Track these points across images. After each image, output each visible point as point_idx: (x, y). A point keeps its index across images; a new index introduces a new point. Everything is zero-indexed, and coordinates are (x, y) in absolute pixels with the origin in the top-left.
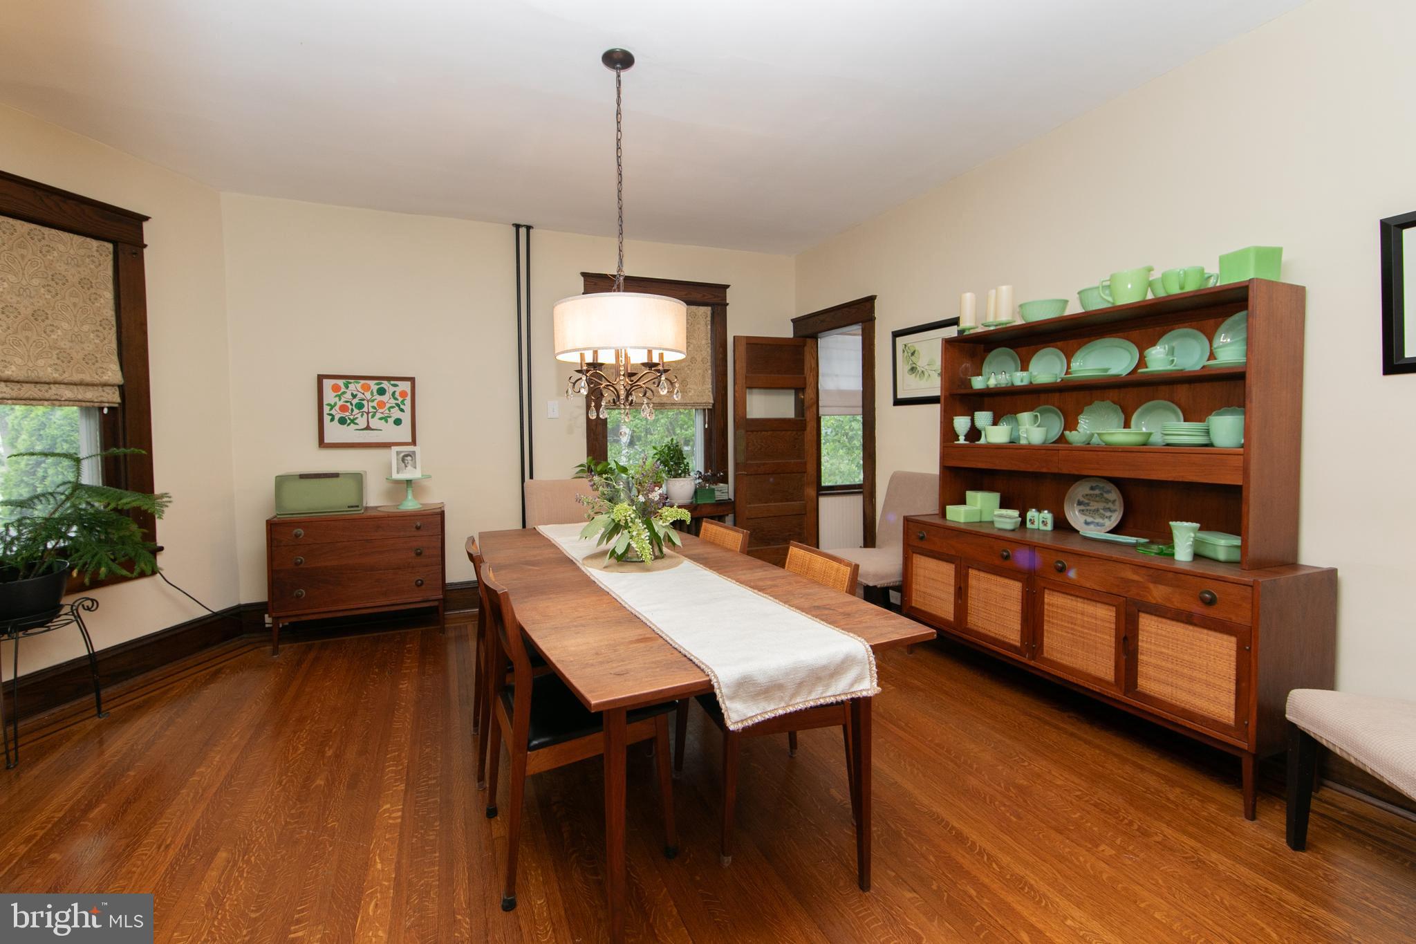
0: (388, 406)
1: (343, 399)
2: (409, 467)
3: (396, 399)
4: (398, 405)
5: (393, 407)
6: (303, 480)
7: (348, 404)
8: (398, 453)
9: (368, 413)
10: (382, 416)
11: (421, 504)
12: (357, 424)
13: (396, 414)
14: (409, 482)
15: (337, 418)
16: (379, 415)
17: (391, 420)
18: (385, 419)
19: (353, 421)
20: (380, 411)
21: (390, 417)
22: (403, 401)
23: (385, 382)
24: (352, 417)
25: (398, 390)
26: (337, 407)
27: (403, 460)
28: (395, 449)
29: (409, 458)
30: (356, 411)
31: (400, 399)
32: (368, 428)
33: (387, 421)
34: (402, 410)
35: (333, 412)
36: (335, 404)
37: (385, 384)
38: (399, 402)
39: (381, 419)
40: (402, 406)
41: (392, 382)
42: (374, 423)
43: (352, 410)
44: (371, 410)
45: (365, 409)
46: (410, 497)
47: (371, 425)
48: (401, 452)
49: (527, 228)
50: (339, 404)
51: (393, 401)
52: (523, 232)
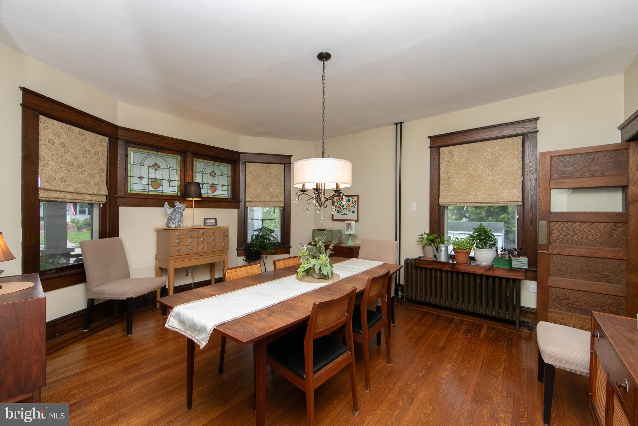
0: (351, 206)
1: (339, 204)
2: (350, 230)
3: (353, 203)
4: (353, 205)
5: (352, 206)
6: (319, 231)
7: (340, 205)
8: (347, 224)
9: (345, 209)
10: (349, 210)
11: (354, 244)
12: (342, 213)
13: (353, 209)
14: (350, 235)
15: (337, 211)
16: (348, 209)
17: (351, 211)
18: (349, 211)
19: (341, 212)
20: (349, 208)
21: (351, 210)
22: (355, 204)
23: (350, 197)
24: (341, 210)
25: (354, 200)
26: (337, 207)
27: (348, 227)
28: (346, 222)
29: (349, 226)
30: (342, 208)
31: (354, 203)
32: (345, 214)
33: (350, 212)
34: (355, 208)
35: (336, 208)
36: (337, 206)
37: (350, 198)
38: (354, 204)
39: (348, 211)
40: (355, 206)
41: (352, 197)
42: (347, 212)
43: (341, 208)
44: (346, 208)
45: (344, 207)
46: (350, 241)
47: (346, 213)
48: (347, 223)
49: (401, 123)
50: (338, 205)
51: (352, 204)
52: (399, 126)
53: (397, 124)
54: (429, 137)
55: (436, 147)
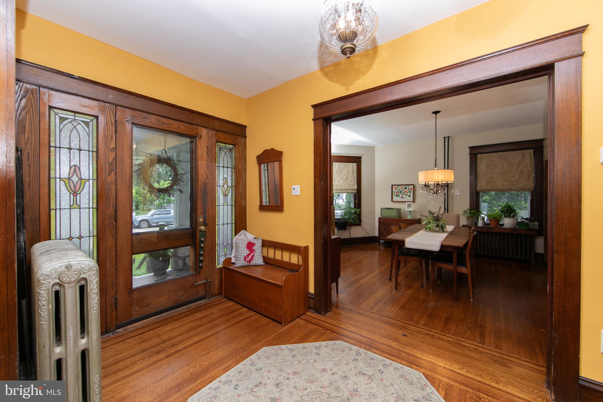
2: (410, 208)
6: (386, 209)
13: (409, 194)
14: (410, 211)
15: (396, 195)
16: (405, 194)
17: (408, 196)
18: (406, 195)
19: (399, 196)
22: (411, 191)
25: (410, 188)
27: (409, 206)
28: (407, 203)
32: (402, 197)
34: (411, 193)
35: (395, 193)
37: (407, 186)
42: (404, 196)
43: (399, 193)
45: (402, 193)
46: (410, 215)
49: (448, 137)
50: (396, 191)
51: (408, 191)
52: (447, 139)
53: (445, 138)
54: (469, 147)
55: (474, 154)
